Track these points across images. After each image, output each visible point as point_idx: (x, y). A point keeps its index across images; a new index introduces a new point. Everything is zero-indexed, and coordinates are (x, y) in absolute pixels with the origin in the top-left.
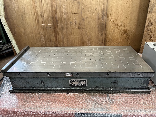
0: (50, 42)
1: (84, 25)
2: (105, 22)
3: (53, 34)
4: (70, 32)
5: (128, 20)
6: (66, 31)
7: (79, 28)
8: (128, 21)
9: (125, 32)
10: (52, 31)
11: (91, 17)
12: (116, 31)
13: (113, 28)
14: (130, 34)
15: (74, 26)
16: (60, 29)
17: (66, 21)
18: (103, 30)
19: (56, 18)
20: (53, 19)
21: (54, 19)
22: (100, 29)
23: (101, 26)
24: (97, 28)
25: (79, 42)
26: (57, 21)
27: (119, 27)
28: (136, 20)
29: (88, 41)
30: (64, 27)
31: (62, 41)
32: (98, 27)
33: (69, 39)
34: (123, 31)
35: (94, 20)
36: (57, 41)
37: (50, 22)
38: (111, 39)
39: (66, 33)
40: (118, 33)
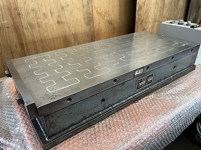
0: (11, 54)
1: (65, 17)
2: (92, 10)
3: (14, 38)
4: (45, 30)
5: (111, 7)
6: (37, 30)
7: (58, 23)
8: (111, 9)
9: (110, 23)
10: (11, 34)
11: (73, 3)
12: (102, 22)
13: (97, 18)
14: (115, 24)
15: (50, 20)
16: (27, 28)
17: (36, 13)
18: (91, 22)
19: (16, 9)
20: (11, 12)
21: (13, 11)
22: (87, 22)
23: (87, 16)
24: (83, 20)
25: (62, 45)
26: (19, 14)
27: (104, 18)
28: (118, 8)
29: (74, 40)
30: (33, 23)
31: (34, 48)
32: (84, 18)
33: (45, 42)
34: (109, 22)
35: (77, 9)
36: (24, 50)
37: (4, 17)
38: (98, 34)
39: (38, 34)
40: (104, 25)
